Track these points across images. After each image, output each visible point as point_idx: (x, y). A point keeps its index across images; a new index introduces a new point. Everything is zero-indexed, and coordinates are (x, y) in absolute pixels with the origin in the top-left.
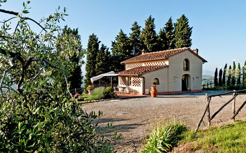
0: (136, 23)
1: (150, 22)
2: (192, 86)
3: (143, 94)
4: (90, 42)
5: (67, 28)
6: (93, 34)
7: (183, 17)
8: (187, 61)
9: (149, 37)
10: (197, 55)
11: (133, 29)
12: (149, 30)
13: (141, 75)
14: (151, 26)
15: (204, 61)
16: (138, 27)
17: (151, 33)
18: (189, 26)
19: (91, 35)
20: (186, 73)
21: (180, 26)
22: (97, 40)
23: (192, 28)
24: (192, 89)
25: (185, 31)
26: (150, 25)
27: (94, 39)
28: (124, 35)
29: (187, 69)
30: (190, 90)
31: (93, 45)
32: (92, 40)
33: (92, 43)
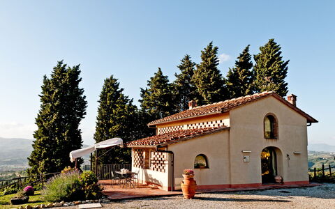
0: (187, 58)
1: (210, 54)
2: (286, 172)
3: (169, 189)
4: (104, 90)
5: (62, 66)
6: (112, 78)
7: (272, 43)
8: (271, 118)
9: (207, 80)
10: (293, 107)
11: (181, 68)
12: (208, 68)
13: (167, 146)
14: (212, 61)
15: (311, 120)
16: (190, 64)
17: (211, 73)
18: (282, 60)
19: (109, 78)
20: (272, 144)
21: (265, 58)
22: (117, 87)
23: (287, 63)
24: (285, 180)
25: (275, 68)
26: (209, 59)
27: (112, 85)
28: (163, 77)
29: (273, 135)
30: (282, 182)
31: (109, 94)
32: (108, 87)
33: (109, 92)
